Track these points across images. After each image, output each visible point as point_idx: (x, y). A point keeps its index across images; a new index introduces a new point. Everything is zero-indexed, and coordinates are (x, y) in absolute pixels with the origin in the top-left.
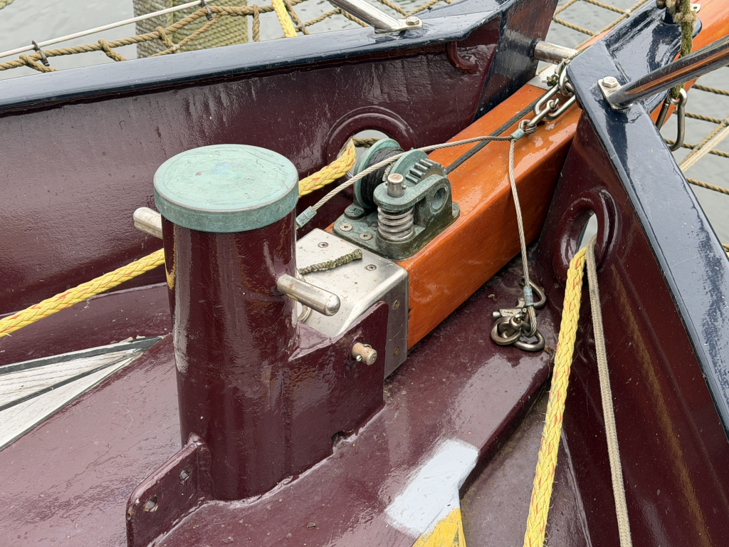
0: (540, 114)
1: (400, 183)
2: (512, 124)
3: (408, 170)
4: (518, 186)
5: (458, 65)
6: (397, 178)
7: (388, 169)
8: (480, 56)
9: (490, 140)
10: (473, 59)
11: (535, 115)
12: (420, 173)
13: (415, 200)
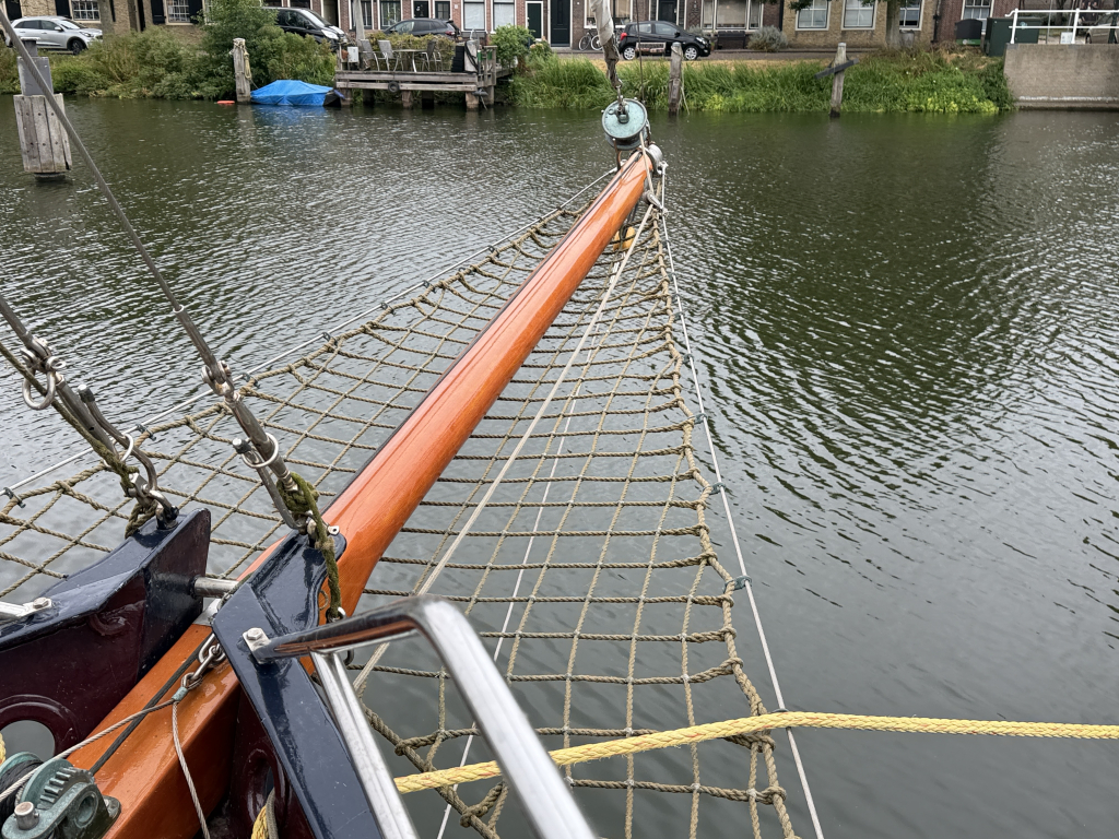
0: (204, 662)
1: (30, 814)
2: (174, 682)
3: (42, 790)
4: (187, 754)
5: (103, 634)
6: (26, 809)
7: (20, 792)
8: (128, 615)
9: (144, 715)
10: (122, 621)
11: (201, 664)
12: (56, 790)
13: (52, 825)
